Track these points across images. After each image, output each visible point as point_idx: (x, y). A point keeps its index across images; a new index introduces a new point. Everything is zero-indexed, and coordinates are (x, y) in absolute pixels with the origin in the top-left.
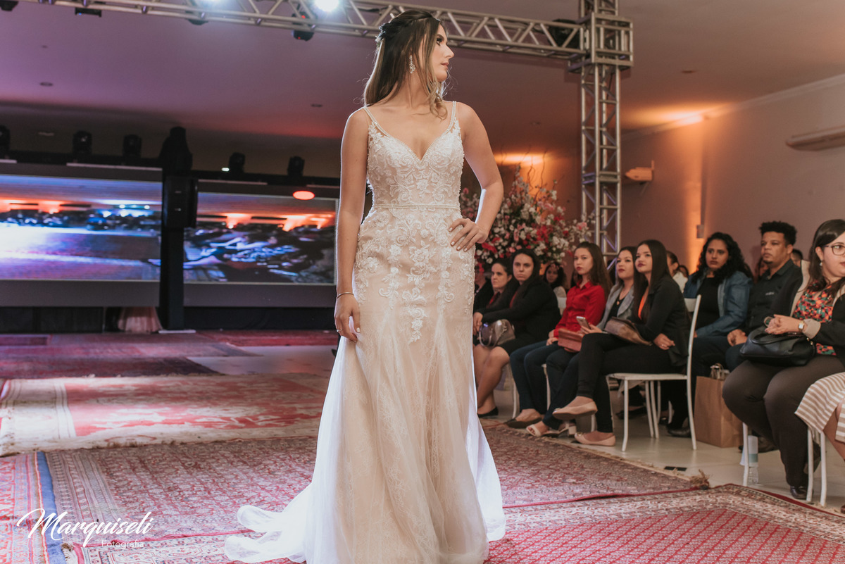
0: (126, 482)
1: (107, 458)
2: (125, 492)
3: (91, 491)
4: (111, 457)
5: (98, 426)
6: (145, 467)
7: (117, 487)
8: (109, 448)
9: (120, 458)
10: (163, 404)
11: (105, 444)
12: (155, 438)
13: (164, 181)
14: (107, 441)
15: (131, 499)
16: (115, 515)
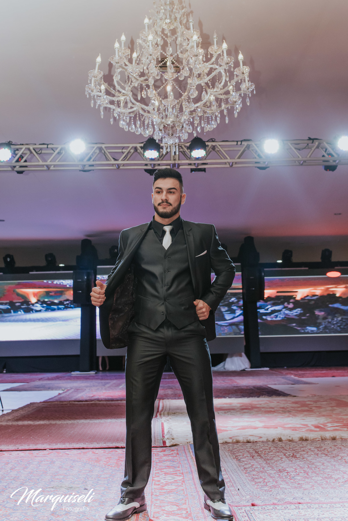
0: (250, 465)
1: (233, 449)
2: (250, 471)
4: (236, 448)
5: (222, 429)
6: (259, 455)
7: (245, 468)
8: (233, 443)
9: (242, 449)
10: (260, 415)
11: (230, 441)
12: (261, 437)
13: (242, 271)
14: (231, 438)
15: (256, 477)
16: (248, 486)
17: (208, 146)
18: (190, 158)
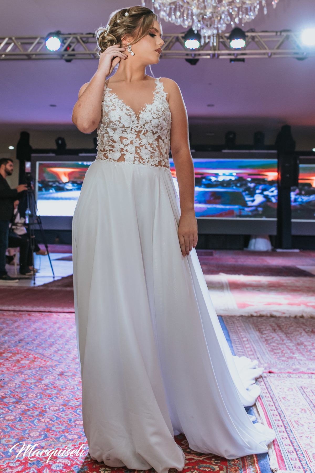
0: (271, 338)
1: (257, 322)
2: (271, 343)
3: (251, 340)
4: (259, 322)
5: (249, 303)
6: (281, 329)
7: (266, 340)
8: (256, 317)
9: (265, 323)
10: (286, 293)
11: (255, 314)
12: (284, 313)
13: (278, 158)
14: (256, 312)
15: (276, 348)
16: (267, 356)
17: (247, 36)
18: (229, 48)
